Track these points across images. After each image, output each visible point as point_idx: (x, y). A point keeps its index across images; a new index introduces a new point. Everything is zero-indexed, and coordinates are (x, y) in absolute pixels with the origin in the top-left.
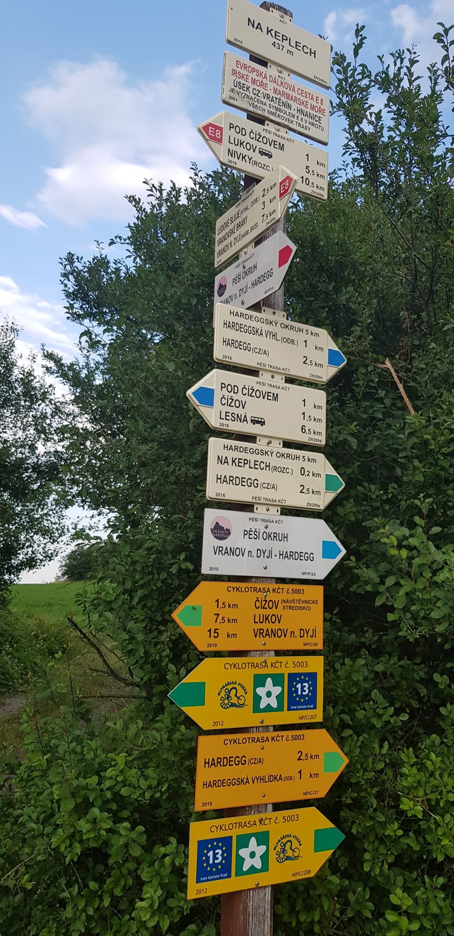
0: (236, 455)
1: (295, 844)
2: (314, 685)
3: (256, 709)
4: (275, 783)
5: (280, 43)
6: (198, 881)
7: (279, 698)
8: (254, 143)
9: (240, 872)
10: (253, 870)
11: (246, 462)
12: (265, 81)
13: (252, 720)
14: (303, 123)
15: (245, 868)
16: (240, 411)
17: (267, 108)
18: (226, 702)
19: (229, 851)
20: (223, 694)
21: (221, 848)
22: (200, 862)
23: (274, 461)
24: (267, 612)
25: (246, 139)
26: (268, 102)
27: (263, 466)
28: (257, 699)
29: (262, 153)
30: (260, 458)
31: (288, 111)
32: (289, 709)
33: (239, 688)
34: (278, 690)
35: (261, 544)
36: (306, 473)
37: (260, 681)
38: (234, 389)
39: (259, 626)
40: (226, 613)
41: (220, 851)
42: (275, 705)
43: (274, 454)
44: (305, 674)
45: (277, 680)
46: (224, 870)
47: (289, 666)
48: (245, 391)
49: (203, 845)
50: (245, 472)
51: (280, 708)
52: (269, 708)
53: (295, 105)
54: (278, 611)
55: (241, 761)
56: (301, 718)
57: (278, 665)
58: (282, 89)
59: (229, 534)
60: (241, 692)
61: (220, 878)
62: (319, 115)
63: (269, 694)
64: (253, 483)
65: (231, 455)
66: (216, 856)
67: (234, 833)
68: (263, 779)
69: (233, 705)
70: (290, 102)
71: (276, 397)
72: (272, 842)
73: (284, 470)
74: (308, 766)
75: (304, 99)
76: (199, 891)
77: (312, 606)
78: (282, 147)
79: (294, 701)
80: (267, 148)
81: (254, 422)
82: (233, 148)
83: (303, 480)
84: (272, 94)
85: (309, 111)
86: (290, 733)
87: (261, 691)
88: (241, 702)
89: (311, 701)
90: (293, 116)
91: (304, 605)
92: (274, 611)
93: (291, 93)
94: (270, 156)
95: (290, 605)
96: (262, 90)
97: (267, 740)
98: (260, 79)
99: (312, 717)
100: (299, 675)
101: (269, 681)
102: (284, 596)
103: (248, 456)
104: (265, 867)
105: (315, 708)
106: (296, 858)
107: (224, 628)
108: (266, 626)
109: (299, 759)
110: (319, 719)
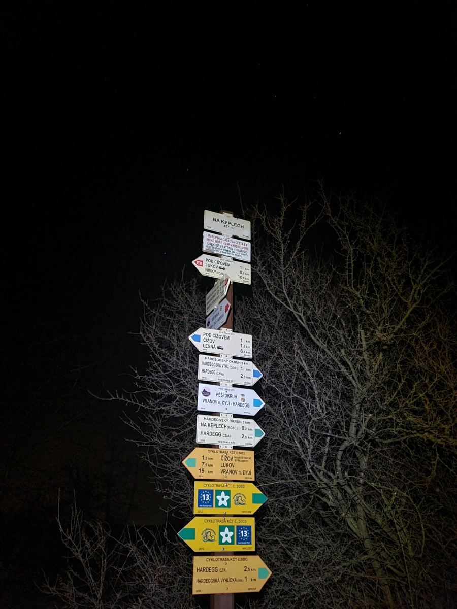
0: (210, 422)
1: (243, 498)
2: (250, 532)
3: (221, 543)
4: (233, 582)
5: (227, 225)
6: (199, 507)
7: (232, 538)
8: (217, 265)
9: (217, 506)
10: (223, 506)
11: (215, 425)
12: (221, 240)
13: (219, 548)
14: (239, 254)
15: (220, 505)
16: (212, 344)
17: (222, 251)
18: (205, 538)
19: (212, 495)
20: (204, 534)
21: (208, 494)
22: (199, 499)
23: (228, 424)
24: (227, 462)
25: (214, 264)
26: (222, 248)
27: (223, 426)
28: (221, 538)
29: (220, 268)
30: (221, 423)
31: (231, 251)
32: (237, 544)
33: (212, 532)
34: (231, 534)
35: (224, 399)
36: (245, 429)
37: (222, 529)
38: (209, 335)
39: (223, 468)
40: (207, 462)
41: (208, 495)
42: (230, 541)
43: (229, 421)
44: (245, 527)
45: (231, 529)
46: (210, 503)
47: (236, 522)
48: (214, 336)
49: (200, 491)
50: (214, 430)
51: (232, 543)
52: (227, 543)
53: (234, 248)
54: (233, 462)
55: (215, 570)
56: (243, 548)
57: (231, 521)
58: (228, 242)
59: (210, 394)
60: (213, 534)
61: (208, 507)
62: (245, 250)
63: (227, 536)
64: (219, 435)
65: (208, 422)
66: (207, 497)
67: (215, 489)
68: (227, 580)
69: (209, 540)
70: (232, 247)
71: (228, 338)
72: (232, 494)
73: (234, 428)
74: (250, 575)
75: (239, 245)
76: (199, 511)
77: (249, 460)
78: (229, 265)
79: (240, 540)
80: (222, 266)
81: (218, 348)
82: (207, 268)
83: (244, 432)
84: (224, 245)
85: (241, 249)
86: (240, 557)
87: (222, 534)
88: (213, 539)
89: (249, 540)
90: (234, 252)
91: (245, 459)
92: (230, 462)
93: (233, 243)
94: (224, 269)
95: (238, 459)
96: (219, 244)
97: (228, 560)
98: (219, 240)
99: (249, 548)
100: (242, 527)
101: (227, 529)
102: (236, 455)
103: (215, 422)
104: (229, 506)
105: (251, 544)
106: (243, 504)
107: (207, 469)
108: (226, 468)
109: (245, 571)
110: (253, 549)
